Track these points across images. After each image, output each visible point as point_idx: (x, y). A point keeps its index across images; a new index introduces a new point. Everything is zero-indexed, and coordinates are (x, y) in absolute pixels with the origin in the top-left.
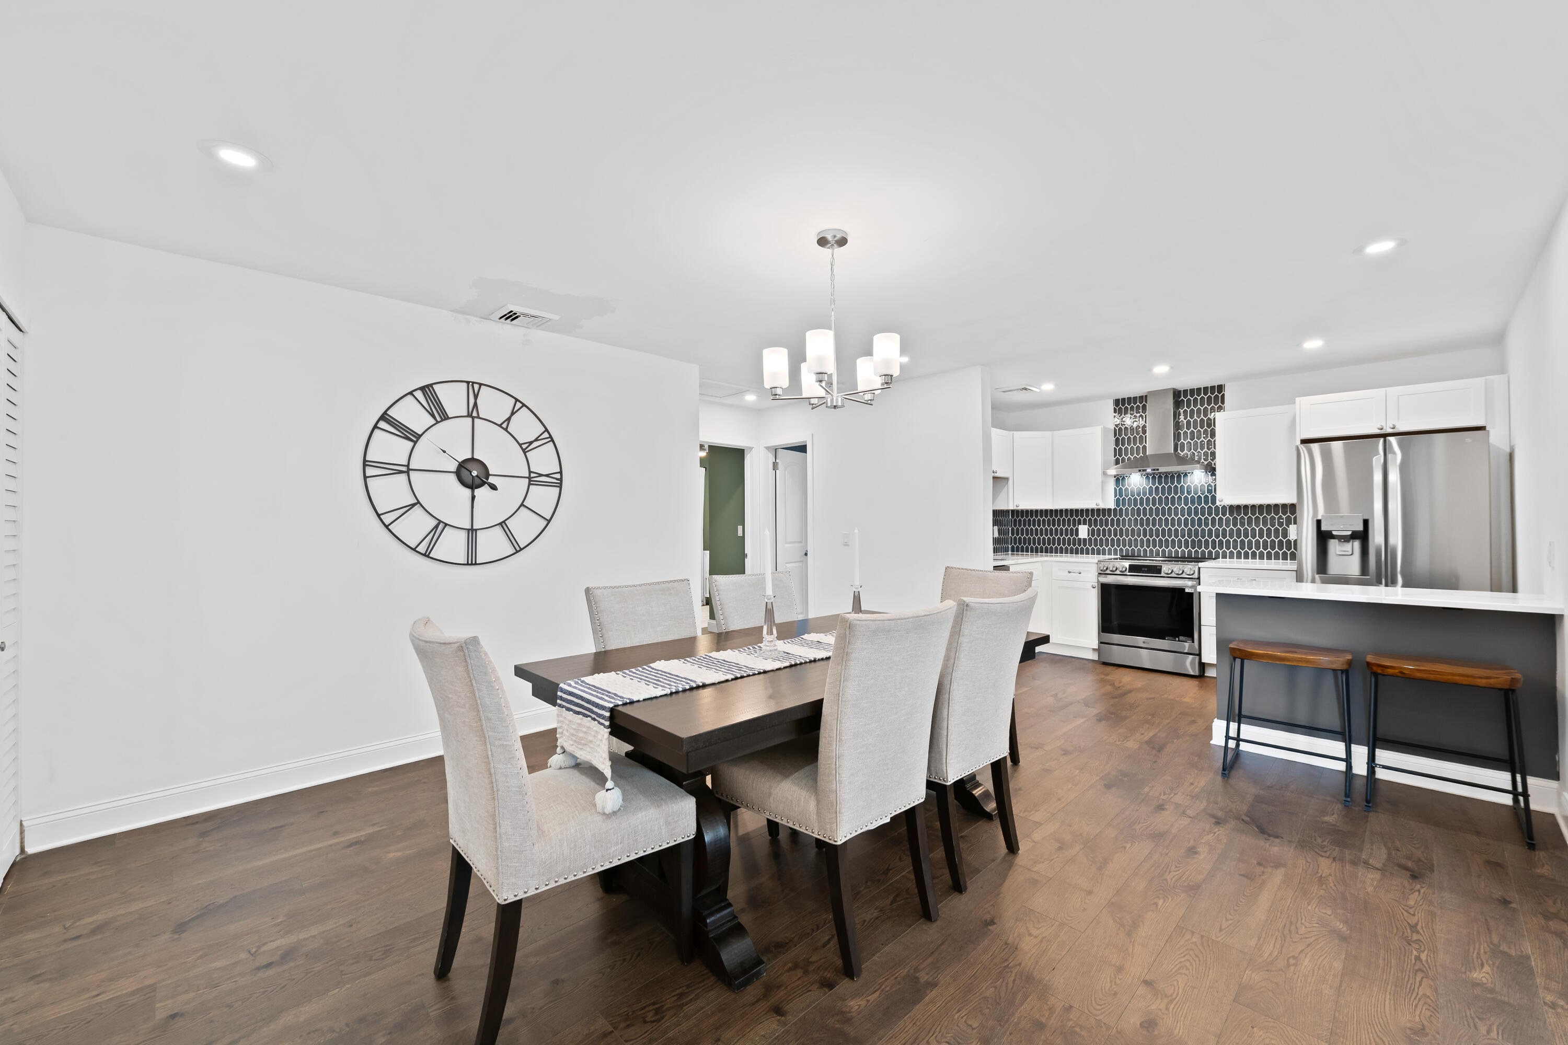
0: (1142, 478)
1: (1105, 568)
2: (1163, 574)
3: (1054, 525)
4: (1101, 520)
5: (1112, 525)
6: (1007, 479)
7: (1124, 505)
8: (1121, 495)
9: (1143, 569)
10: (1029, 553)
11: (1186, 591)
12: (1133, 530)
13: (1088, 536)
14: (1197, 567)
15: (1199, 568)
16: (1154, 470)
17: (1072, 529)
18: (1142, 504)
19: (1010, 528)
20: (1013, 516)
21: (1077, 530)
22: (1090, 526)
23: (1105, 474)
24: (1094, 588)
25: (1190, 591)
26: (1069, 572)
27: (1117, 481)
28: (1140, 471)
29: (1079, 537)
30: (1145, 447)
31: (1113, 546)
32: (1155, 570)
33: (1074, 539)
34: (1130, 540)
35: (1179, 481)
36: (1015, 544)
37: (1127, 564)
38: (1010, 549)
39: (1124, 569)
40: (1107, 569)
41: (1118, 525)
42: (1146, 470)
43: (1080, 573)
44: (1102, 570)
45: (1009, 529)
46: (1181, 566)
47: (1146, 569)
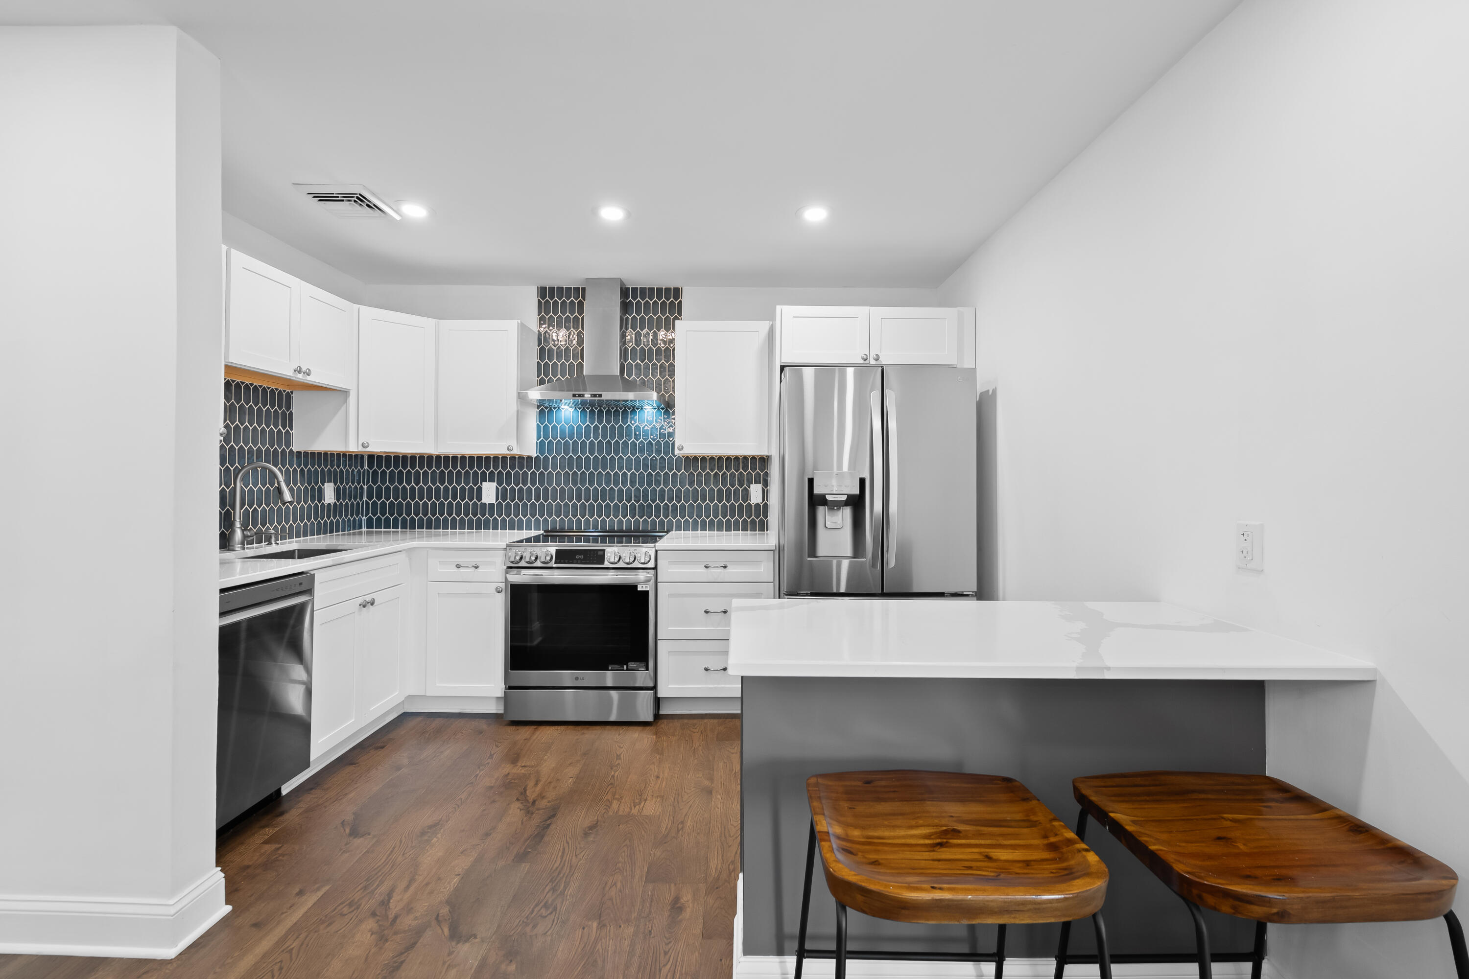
0: (576, 412)
1: (518, 558)
2: (607, 564)
3: (442, 483)
4: (517, 474)
5: (533, 483)
6: (345, 393)
7: (550, 451)
8: (546, 437)
9: (577, 557)
10: (400, 530)
11: (639, 589)
12: (562, 490)
13: (497, 499)
14: (653, 550)
15: (656, 552)
16: (595, 396)
17: (471, 489)
18: (575, 451)
19: (365, 487)
20: (370, 465)
21: (480, 490)
22: (500, 483)
23: (522, 398)
24: (499, 592)
25: (644, 589)
26: (458, 566)
27: (541, 413)
28: (574, 395)
29: (484, 501)
30: (581, 366)
31: (533, 515)
32: (595, 558)
33: (475, 504)
34: (558, 505)
35: (625, 419)
36: (374, 514)
37: (552, 549)
38: (364, 524)
39: (548, 558)
40: (521, 558)
41: (542, 483)
42: (583, 396)
43: (476, 568)
44: (512, 562)
45: (362, 488)
46: (632, 549)
47: (582, 557)
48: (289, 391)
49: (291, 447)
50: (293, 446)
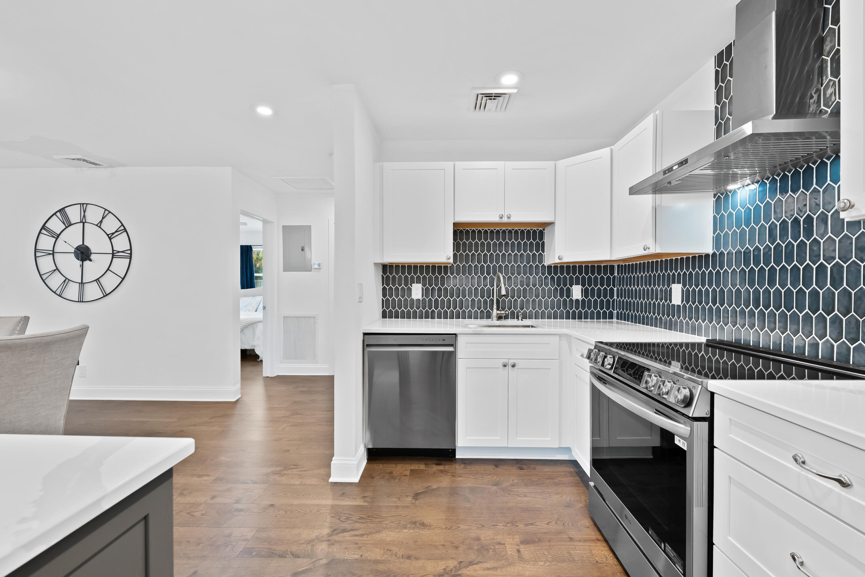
6: (554, 224)
7: (725, 245)
8: (722, 228)
29: (673, 303)
48: (542, 229)
49: (543, 263)
50: (544, 263)
